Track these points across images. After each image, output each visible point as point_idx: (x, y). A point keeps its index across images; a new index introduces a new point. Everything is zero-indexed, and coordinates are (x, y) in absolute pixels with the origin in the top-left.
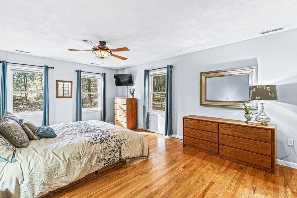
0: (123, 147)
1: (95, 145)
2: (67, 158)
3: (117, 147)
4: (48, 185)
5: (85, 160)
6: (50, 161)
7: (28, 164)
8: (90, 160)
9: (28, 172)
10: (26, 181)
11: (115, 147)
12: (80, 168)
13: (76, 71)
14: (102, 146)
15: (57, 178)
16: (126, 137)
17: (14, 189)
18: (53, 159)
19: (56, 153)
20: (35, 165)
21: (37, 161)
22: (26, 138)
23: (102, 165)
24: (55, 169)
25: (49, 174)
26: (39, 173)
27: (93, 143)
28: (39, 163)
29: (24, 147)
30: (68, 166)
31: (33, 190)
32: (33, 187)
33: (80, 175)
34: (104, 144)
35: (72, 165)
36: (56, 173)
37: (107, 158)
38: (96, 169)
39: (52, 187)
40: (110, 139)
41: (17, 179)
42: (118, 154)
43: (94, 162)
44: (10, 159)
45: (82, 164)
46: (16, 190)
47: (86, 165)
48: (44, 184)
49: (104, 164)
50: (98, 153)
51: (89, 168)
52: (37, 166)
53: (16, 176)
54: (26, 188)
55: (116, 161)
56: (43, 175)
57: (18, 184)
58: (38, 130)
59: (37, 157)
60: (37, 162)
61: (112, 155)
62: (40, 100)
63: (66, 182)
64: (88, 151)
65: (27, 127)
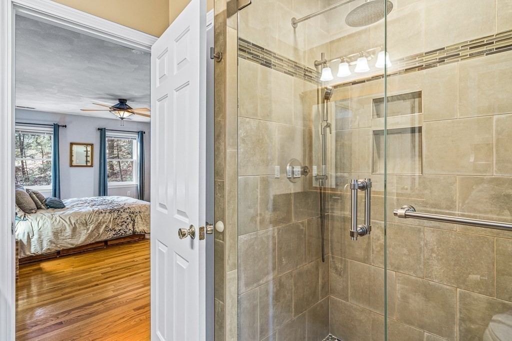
0: (138, 219)
1: (104, 214)
2: (73, 222)
3: (130, 218)
4: (55, 244)
5: (91, 227)
6: (57, 223)
7: (37, 223)
8: (97, 227)
9: (37, 229)
10: (36, 237)
11: (128, 219)
12: (86, 234)
13: (99, 129)
14: (112, 216)
15: (64, 239)
16: (143, 210)
17: (26, 241)
18: (59, 222)
19: (63, 218)
20: (43, 225)
21: (45, 221)
22: (33, 205)
23: (110, 235)
24: (61, 230)
25: (56, 234)
26: (47, 231)
27: (102, 212)
28: (47, 223)
29: (32, 213)
30: (74, 229)
31: (42, 245)
32: (42, 242)
33: (85, 240)
34: (114, 215)
35: (78, 230)
36: (62, 234)
37: (117, 228)
38: (104, 238)
39: (59, 246)
40: (122, 210)
41: (28, 233)
42: (130, 226)
43: (101, 230)
44: (22, 218)
45: (88, 230)
46: (27, 242)
47: (92, 231)
48: (51, 242)
49: (114, 235)
50: (106, 222)
51: (96, 236)
52: (45, 225)
53: (28, 230)
54: (36, 242)
55: (128, 233)
56: (51, 234)
57: (29, 239)
58: (46, 200)
59: (45, 218)
60: (45, 223)
61: (124, 227)
62: (48, 173)
63: (72, 245)
64: (95, 219)
65: (34, 196)
